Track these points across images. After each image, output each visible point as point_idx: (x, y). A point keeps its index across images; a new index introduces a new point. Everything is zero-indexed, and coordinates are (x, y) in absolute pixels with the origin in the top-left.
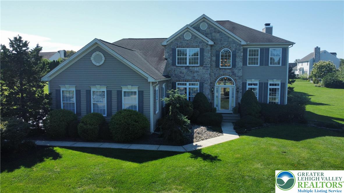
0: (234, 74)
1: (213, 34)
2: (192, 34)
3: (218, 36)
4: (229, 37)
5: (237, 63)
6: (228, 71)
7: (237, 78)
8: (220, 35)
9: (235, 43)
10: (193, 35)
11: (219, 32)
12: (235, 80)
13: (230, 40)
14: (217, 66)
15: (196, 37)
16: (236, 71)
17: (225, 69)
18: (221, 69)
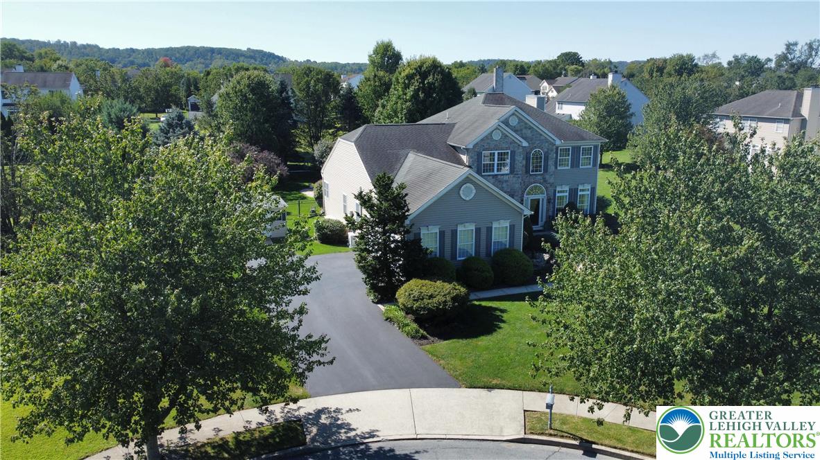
0: (545, 181)
1: (524, 131)
2: (502, 132)
3: (528, 133)
4: (541, 135)
5: (549, 167)
6: (539, 177)
7: (548, 185)
8: (531, 132)
9: (547, 142)
10: (503, 134)
11: (531, 128)
12: (546, 188)
13: (542, 138)
14: (527, 171)
15: (507, 136)
16: (547, 177)
17: (535, 175)
18: (531, 175)
